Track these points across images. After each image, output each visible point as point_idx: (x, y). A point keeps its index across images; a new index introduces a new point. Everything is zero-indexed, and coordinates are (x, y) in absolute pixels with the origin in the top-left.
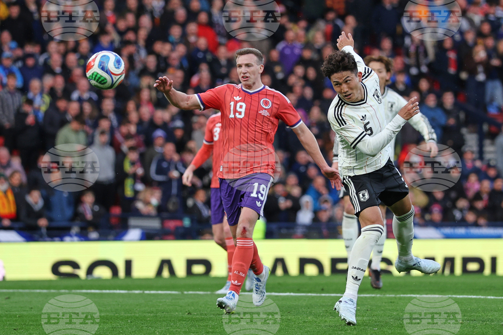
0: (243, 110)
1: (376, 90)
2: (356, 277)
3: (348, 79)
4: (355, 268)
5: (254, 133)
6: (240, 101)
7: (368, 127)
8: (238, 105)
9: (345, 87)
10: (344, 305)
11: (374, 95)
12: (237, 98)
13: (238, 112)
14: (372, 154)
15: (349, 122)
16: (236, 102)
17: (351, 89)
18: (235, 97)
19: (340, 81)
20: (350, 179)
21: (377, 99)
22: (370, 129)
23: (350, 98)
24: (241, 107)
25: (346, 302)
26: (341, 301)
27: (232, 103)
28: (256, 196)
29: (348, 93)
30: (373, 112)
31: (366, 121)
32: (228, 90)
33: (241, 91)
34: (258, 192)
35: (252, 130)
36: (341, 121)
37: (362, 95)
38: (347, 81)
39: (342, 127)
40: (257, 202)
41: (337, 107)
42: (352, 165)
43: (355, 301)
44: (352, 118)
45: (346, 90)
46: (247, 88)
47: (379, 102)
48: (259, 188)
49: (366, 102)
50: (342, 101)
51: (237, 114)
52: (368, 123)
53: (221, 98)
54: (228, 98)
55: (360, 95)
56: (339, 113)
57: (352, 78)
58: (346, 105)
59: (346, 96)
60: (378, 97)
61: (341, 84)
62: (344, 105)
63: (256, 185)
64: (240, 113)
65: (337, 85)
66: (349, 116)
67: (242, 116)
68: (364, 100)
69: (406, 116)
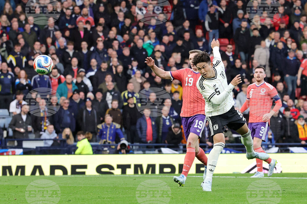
0: (192, 82)
1: (222, 72)
2: (211, 170)
3: (204, 66)
4: (210, 165)
5: (197, 93)
6: (191, 77)
7: (217, 90)
8: (190, 79)
9: (203, 70)
10: (205, 184)
11: (220, 75)
12: (190, 76)
13: (189, 83)
14: (218, 104)
15: (207, 88)
16: (189, 78)
17: (206, 71)
18: (188, 75)
19: (200, 67)
20: (209, 119)
21: (222, 76)
22: (219, 91)
23: (206, 76)
24: (191, 80)
25: (206, 182)
26: (203, 182)
27: (187, 78)
28: (197, 127)
29: (204, 74)
30: (220, 83)
31: (216, 88)
32: (186, 71)
33: (192, 72)
34: (198, 125)
35: (196, 92)
36: (203, 88)
37: (214, 74)
38: (204, 68)
39: (203, 90)
40: (197, 130)
41: (200, 81)
42: (211, 111)
43: (211, 181)
44: (208, 86)
45: (203, 72)
46: (195, 71)
47: (224, 78)
48: (198, 122)
49: (216, 78)
50: (203, 78)
51: (189, 84)
52: (217, 88)
53: (182, 75)
54: (185, 75)
55: (212, 75)
56: (201, 83)
57: (207, 66)
58: (205, 79)
59: (204, 75)
60: (223, 75)
61: (201, 69)
62: (204, 79)
63: (197, 121)
64: (190, 83)
65: (199, 69)
66: (207, 85)
67: (191, 85)
68: (215, 77)
69: (234, 84)
